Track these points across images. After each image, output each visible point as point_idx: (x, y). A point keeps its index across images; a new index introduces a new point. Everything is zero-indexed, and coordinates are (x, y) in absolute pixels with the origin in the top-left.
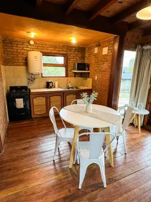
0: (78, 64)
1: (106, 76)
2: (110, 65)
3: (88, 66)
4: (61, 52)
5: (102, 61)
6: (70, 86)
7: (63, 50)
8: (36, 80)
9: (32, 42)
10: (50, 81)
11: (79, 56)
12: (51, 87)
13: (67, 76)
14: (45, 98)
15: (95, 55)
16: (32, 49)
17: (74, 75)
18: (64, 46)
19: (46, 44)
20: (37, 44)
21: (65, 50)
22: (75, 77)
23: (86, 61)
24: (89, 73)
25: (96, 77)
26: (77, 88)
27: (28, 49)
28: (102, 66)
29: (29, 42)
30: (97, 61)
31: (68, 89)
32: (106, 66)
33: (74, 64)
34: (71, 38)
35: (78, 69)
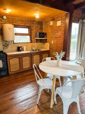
0: (39, 33)
1: (60, 40)
2: (63, 33)
3: (46, 34)
4: (26, 25)
5: (56, 31)
6: (34, 49)
7: (28, 24)
8: (10, 46)
9: (5, 17)
10: (20, 46)
11: (38, 27)
12: (21, 51)
13: (31, 42)
14: (18, 59)
15: (51, 27)
16: (5, 23)
17: (36, 41)
18: (28, 21)
19: (15, 19)
20: (8, 18)
21: (29, 23)
22: (37, 42)
23: (44, 31)
24: (46, 39)
25: (53, 42)
26: (39, 50)
27: (2, 22)
28: (56, 34)
29: (2, 17)
30: (52, 31)
31: (33, 51)
32: (60, 34)
33: (36, 34)
34: (35, 15)
35: (40, 37)
